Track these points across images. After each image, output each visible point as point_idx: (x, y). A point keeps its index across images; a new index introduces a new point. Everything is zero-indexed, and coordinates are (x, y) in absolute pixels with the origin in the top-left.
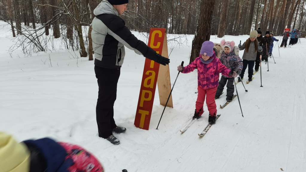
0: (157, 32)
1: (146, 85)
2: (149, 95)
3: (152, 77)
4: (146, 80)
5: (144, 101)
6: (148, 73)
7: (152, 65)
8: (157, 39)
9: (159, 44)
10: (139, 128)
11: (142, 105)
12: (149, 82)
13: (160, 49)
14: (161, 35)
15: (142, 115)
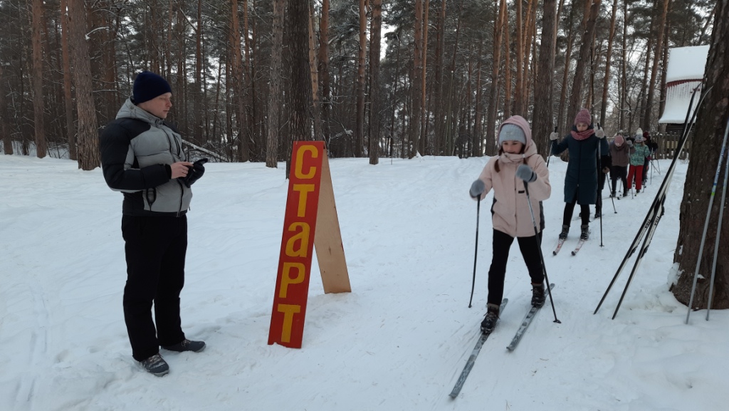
0: (308, 149)
1: (290, 252)
2: (298, 271)
3: (304, 235)
4: (291, 241)
5: (289, 285)
6: (293, 227)
7: (301, 212)
8: (309, 161)
9: (313, 170)
10: (280, 343)
11: (283, 294)
12: (297, 246)
13: (316, 181)
14: (315, 154)
15: (286, 315)
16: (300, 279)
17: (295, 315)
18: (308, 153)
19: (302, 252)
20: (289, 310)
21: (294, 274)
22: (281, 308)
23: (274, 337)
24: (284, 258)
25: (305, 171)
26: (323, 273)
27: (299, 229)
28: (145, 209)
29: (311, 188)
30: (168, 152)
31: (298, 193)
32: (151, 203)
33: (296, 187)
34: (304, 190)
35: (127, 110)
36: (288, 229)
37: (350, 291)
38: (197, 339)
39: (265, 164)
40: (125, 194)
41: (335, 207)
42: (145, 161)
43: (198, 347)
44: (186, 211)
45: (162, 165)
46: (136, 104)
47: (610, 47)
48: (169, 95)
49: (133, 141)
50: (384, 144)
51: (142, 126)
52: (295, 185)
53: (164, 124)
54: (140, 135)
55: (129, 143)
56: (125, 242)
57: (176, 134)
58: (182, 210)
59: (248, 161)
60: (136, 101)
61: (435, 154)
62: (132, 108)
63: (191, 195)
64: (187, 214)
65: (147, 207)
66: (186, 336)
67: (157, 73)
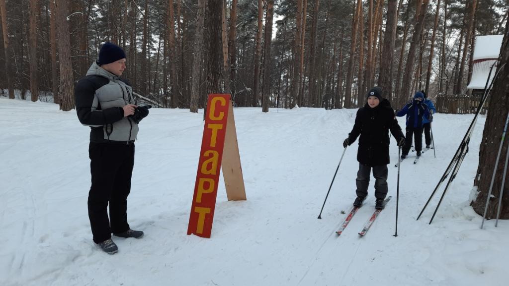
0: (219, 99)
1: (204, 171)
2: (209, 184)
3: (215, 160)
4: (206, 163)
5: (204, 195)
6: (207, 154)
7: (213, 143)
8: (219, 108)
9: (222, 114)
10: (195, 234)
11: (199, 200)
12: (209, 167)
13: (224, 122)
14: (224, 103)
15: (200, 214)
16: (210, 190)
17: (207, 215)
18: (218, 103)
19: (213, 171)
20: (203, 211)
21: (207, 185)
22: (197, 209)
23: (192, 230)
24: (200, 175)
25: (217, 115)
26: (227, 186)
27: (211, 155)
28: (105, 138)
29: (220, 126)
30: (122, 99)
31: (211, 130)
32: (109, 134)
33: (210, 126)
34: (215, 128)
35: (94, 69)
36: (203, 155)
37: (246, 200)
38: (138, 229)
39: (189, 110)
40: (92, 128)
41: (237, 141)
42: (105, 105)
43: (138, 235)
44: (134, 141)
45: (117, 108)
46: (100, 66)
47: (434, 34)
48: (124, 60)
49: (97, 91)
50: (273, 99)
51: (104, 81)
52: (209, 125)
53: (119, 80)
54: (102, 87)
55: (94, 93)
56: (90, 160)
57: (127, 86)
58: (131, 139)
59: (178, 108)
60: (100, 64)
61: (308, 106)
62: (97, 68)
63: (138, 129)
64: (135, 143)
65: (106, 137)
66: (131, 227)
67: (116, 44)
